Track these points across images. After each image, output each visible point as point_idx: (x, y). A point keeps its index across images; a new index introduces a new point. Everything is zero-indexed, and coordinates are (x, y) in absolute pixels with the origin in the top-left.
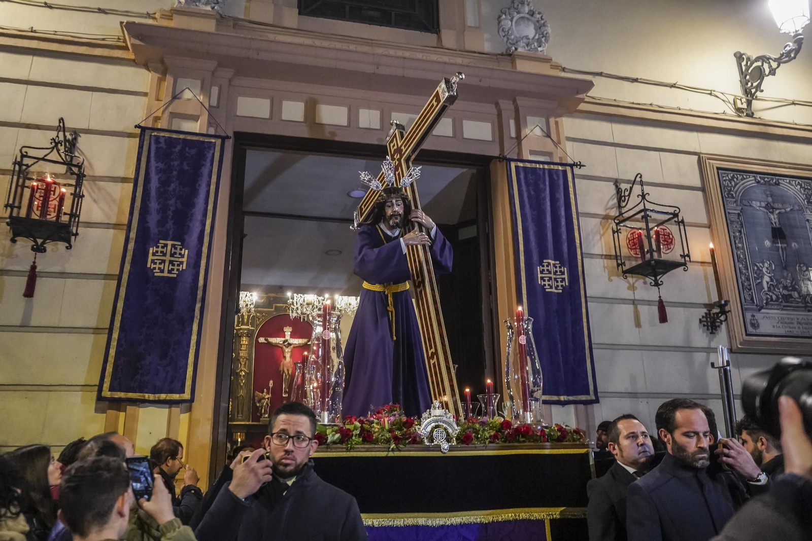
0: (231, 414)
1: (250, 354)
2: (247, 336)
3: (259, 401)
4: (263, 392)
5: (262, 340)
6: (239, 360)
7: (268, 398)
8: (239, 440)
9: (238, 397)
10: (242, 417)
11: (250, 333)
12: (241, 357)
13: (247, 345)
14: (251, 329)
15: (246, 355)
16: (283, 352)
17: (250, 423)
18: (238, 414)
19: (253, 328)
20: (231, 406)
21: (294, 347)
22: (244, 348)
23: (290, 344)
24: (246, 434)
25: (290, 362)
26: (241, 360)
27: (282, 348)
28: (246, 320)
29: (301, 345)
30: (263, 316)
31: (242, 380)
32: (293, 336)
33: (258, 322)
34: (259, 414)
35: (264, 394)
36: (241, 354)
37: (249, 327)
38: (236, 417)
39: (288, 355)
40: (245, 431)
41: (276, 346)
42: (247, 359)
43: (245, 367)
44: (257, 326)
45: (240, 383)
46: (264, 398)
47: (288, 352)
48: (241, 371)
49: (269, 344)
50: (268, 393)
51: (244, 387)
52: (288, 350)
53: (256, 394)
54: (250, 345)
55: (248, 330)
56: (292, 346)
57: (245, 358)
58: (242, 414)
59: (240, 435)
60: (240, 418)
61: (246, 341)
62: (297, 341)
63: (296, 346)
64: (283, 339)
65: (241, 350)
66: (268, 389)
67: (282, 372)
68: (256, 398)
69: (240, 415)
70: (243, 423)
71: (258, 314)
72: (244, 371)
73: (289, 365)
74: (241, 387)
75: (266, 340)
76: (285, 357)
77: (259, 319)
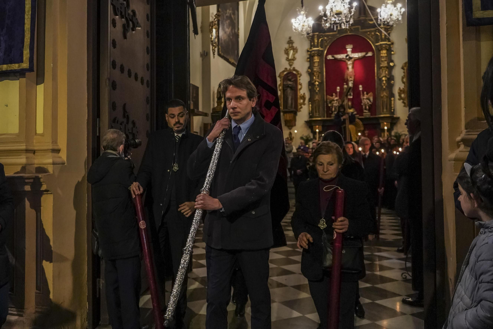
0: (311, 113)
1: (321, 69)
2: (318, 55)
3: (330, 102)
4: (332, 96)
5: (330, 57)
6: (313, 74)
7: (337, 100)
8: (317, 130)
9: (315, 101)
10: (319, 114)
11: (320, 52)
12: (315, 71)
13: (318, 62)
14: (321, 50)
15: (319, 70)
16: (347, 64)
17: (325, 118)
18: (316, 112)
19: (322, 49)
20: (311, 107)
21: (355, 60)
22: (316, 65)
23: (351, 58)
24: (323, 126)
25: (352, 72)
26: (315, 73)
27: (345, 61)
28: (316, 44)
29: (361, 58)
30: (330, 39)
31: (317, 88)
32: (353, 51)
33: (326, 44)
34: (330, 112)
35: (334, 97)
36: (315, 69)
37: (320, 48)
38: (315, 115)
39: (350, 67)
40: (321, 124)
41: (341, 60)
42: (319, 73)
43: (318, 79)
44: (326, 46)
45: (315, 91)
46: (334, 100)
47: (350, 64)
48: (316, 81)
49: (336, 59)
50: (336, 96)
51: (318, 93)
52: (349, 62)
53: (327, 98)
54: (320, 63)
55: (319, 50)
56: (353, 59)
57: (318, 72)
58: (319, 112)
59: (318, 127)
60: (317, 115)
61: (317, 59)
62: (356, 55)
63: (356, 59)
64: (346, 55)
65: (315, 66)
66: (336, 93)
67: (346, 80)
68: (328, 101)
69: (317, 113)
70: (319, 119)
71: (326, 38)
72: (318, 82)
73: (351, 74)
74: (317, 93)
75: (333, 57)
76: (348, 68)
77: (326, 41)
